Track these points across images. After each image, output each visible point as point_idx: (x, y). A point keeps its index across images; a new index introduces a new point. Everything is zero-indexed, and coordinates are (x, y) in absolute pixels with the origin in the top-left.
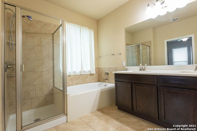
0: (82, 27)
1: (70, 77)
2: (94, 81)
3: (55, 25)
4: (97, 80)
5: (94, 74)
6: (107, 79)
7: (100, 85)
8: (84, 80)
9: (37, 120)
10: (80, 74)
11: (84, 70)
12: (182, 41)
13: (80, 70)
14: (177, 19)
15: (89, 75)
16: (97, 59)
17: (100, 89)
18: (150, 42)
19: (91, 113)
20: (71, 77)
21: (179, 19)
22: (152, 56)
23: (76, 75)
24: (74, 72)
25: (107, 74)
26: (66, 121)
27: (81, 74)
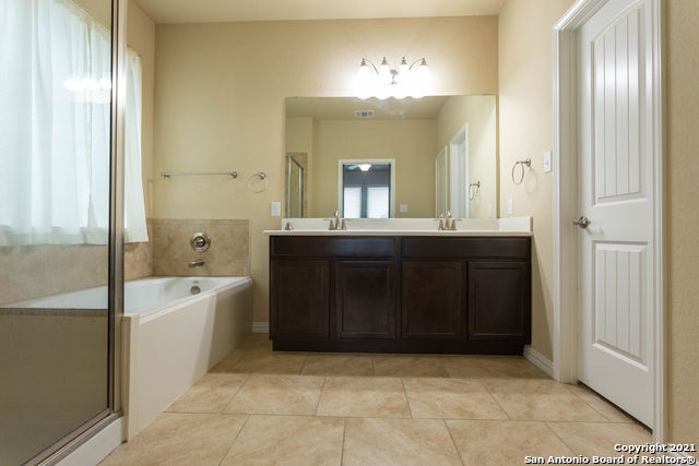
0: (93, 25)
4: (147, 270)
6: (202, 264)
7: (167, 288)
10: (82, 242)
12: (358, 170)
14: (371, 113)
18: (305, 155)
21: (373, 116)
22: (309, 197)
25: (204, 243)
26: (121, 441)
27: (89, 242)
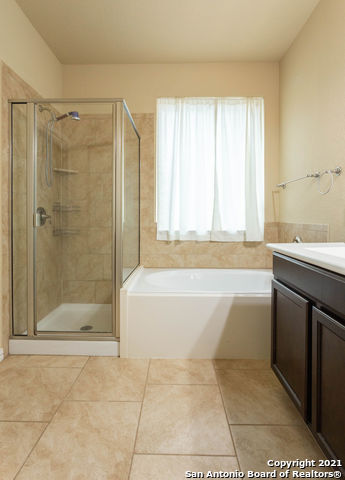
0: (220, 101)
1: (178, 246)
2: (258, 264)
3: (145, 115)
5: (260, 243)
8: (223, 257)
9: (86, 329)
10: (209, 240)
11: (224, 229)
13: (210, 229)
15: (241, 245)
16: (276, 195)
17: (233, 295)
19: (190, 360)
20: (182, 245)
23: (197, 242)
24: (192, 233)
26: (117, 355)
27: (213, 240)
